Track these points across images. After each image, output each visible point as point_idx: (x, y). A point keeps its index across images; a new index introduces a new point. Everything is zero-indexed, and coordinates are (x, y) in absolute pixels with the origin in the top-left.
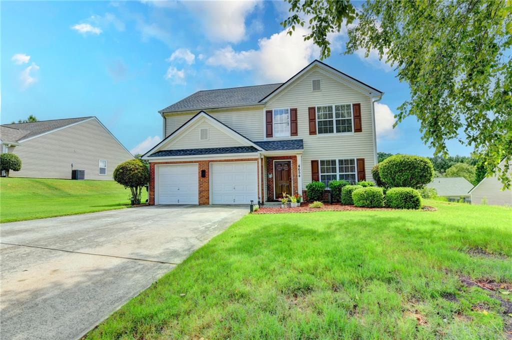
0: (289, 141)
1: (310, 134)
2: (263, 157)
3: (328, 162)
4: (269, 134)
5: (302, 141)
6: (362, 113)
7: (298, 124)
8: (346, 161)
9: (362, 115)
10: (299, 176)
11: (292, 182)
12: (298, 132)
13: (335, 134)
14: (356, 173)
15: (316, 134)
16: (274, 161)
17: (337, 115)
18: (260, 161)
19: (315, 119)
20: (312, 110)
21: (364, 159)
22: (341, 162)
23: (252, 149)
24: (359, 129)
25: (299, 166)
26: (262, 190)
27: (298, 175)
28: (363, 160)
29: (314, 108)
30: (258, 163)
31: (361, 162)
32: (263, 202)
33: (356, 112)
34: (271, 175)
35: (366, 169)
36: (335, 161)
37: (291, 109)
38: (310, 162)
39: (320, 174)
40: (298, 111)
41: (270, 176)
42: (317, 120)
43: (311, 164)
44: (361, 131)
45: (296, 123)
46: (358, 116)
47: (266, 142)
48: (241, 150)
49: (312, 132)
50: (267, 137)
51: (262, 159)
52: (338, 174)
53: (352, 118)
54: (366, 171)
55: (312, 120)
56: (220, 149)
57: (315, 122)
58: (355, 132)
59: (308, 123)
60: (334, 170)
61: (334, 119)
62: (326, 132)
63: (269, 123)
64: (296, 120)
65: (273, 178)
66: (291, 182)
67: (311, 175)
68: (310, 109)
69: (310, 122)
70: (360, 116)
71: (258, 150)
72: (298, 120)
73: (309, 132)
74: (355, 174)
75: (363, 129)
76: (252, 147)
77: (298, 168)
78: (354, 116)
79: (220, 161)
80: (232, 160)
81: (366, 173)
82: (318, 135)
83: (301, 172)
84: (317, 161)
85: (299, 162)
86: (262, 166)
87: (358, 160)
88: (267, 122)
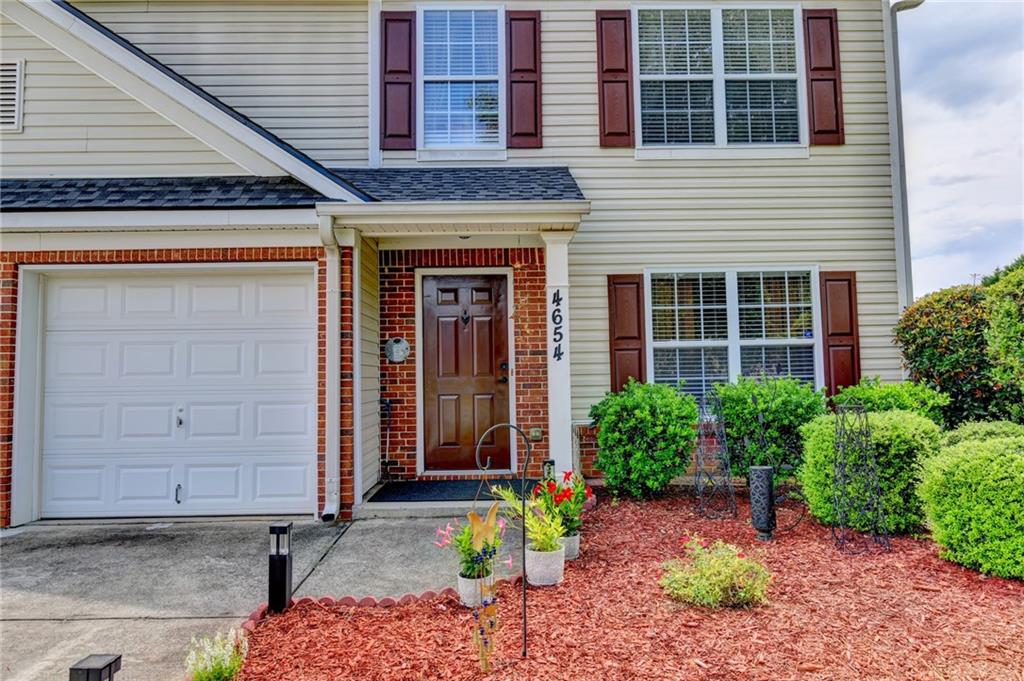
0: (501, 170)
1: (604, 145)
2: (350, 240)
3: (688, 283)
4: (398, 133)
5: (565, 171)
6: (843, 56)
7: (545, 89)
8: (775, 282)
9: (844, 67)
10: (558, 355)
11: (512, 380)
12: (546, 131)
13: (721, 147)
14: (817, 341)
15: (631, 145)
16: (419, 273)
17: (733, 58)
18: (333, 261)
19: (627, 69)
20: (611, 23)
21: (853, 274)
22: (748, 285)
23: (290, 193)
24: (830, 133)
25: (557, 300)
26: (346, 433)
27: (551, 347)
28: (849, 280)
29: (623, 17)
30: (322, 272)
31: (842, 286)
32: (345, 505)
33: (820, 49)
34: (404, 344)
35: (861, 320)
36: (720, 281)
37: (508, 13)
38: (604, 281)
39: (651, 344)
40: (544, 27)
41: (399, 352)
42: (637, 77)
43: (604, 292)
44: (840, 142)
45: (537, 85)
46: (826, 72)
47: (377, 171)
48: (215, 193)
49: (615, 136)
50: (383, 148)
51: (346, 253)
52: (734, 342)
53: (801, 75)
54: (862, 331)
55: (613, 73)
56: (89, 185)
57: (628, 84)
58: (814, 143)
59: (595, 88)
60: (716, 324)
61: (719, 76)
62: (678, 137)
63: (397, 76)
64: (536, 69)
65: (411, 360)
66: (505, 381)
67: (606, 346)
68: (603, 17)
69: (602, 83)
70: (834, 67)
71: (324, 198)
72: (545, 68)
73: (596, 130)
74: (811, 347)
75: (847, 129)
76: (289, 180)
77: (551, 307)
78: (811, 69)
79: (87, 258)
80: (165, 257)
81: (863, 342)
82: (642, 152)
83: (565, 330)
84: (636, 281)
85: (557, 274)
86: (345, 296)
87: (827, 278)
88: (385, 70)
